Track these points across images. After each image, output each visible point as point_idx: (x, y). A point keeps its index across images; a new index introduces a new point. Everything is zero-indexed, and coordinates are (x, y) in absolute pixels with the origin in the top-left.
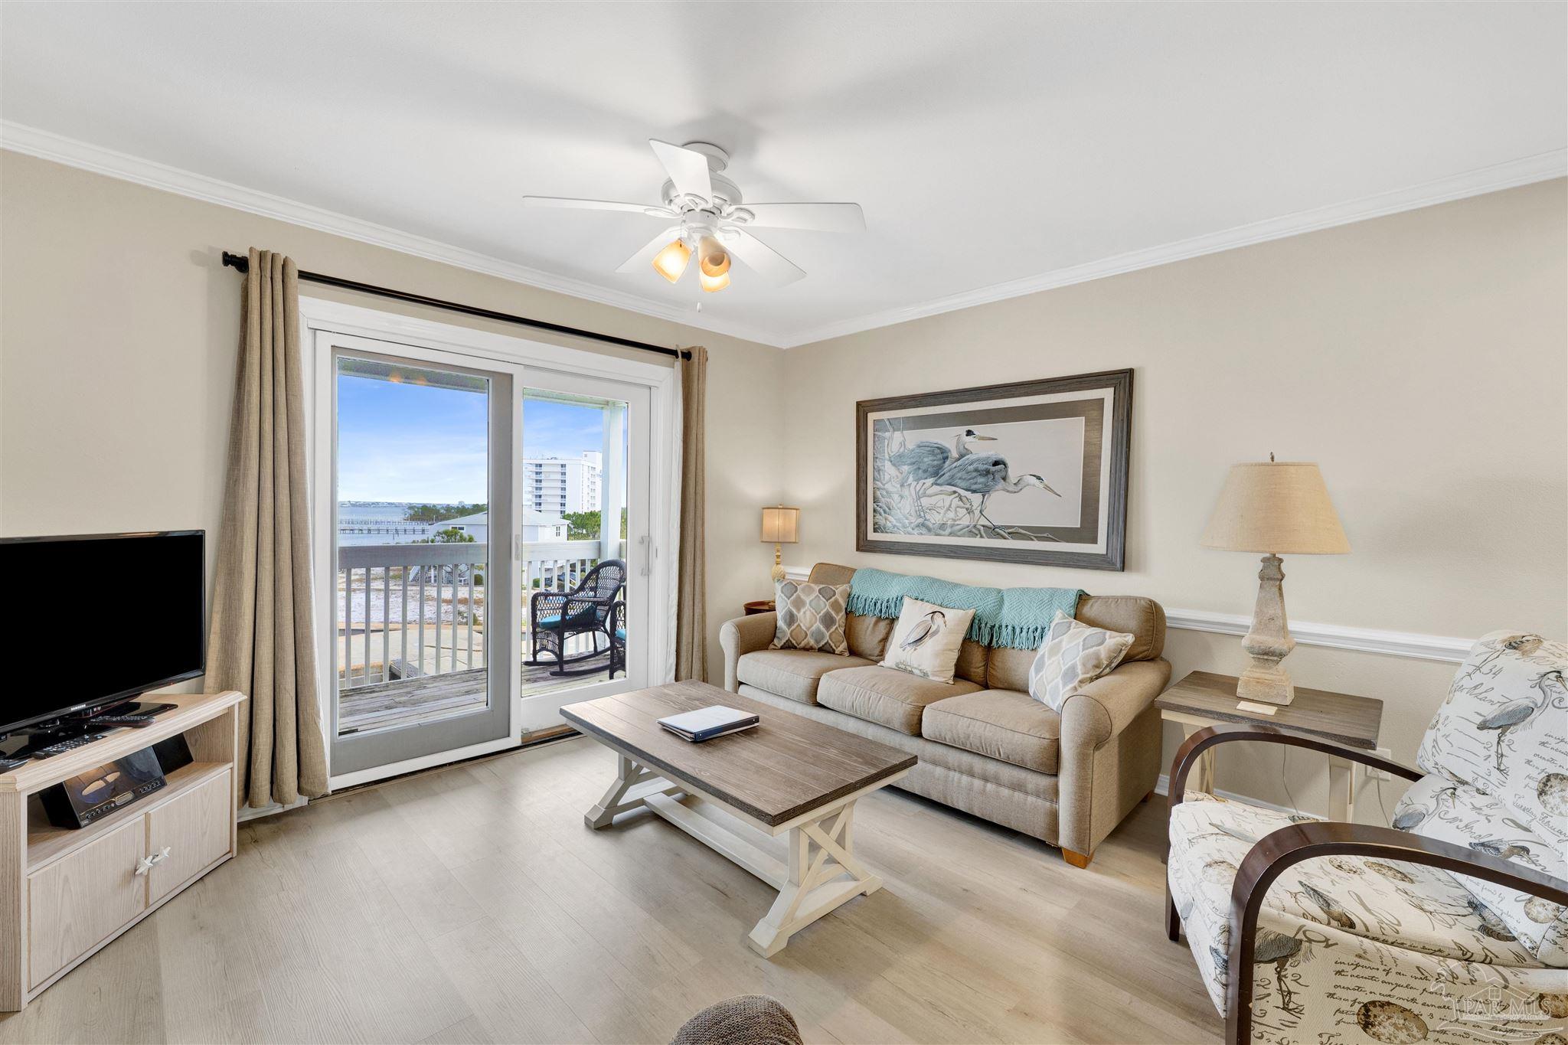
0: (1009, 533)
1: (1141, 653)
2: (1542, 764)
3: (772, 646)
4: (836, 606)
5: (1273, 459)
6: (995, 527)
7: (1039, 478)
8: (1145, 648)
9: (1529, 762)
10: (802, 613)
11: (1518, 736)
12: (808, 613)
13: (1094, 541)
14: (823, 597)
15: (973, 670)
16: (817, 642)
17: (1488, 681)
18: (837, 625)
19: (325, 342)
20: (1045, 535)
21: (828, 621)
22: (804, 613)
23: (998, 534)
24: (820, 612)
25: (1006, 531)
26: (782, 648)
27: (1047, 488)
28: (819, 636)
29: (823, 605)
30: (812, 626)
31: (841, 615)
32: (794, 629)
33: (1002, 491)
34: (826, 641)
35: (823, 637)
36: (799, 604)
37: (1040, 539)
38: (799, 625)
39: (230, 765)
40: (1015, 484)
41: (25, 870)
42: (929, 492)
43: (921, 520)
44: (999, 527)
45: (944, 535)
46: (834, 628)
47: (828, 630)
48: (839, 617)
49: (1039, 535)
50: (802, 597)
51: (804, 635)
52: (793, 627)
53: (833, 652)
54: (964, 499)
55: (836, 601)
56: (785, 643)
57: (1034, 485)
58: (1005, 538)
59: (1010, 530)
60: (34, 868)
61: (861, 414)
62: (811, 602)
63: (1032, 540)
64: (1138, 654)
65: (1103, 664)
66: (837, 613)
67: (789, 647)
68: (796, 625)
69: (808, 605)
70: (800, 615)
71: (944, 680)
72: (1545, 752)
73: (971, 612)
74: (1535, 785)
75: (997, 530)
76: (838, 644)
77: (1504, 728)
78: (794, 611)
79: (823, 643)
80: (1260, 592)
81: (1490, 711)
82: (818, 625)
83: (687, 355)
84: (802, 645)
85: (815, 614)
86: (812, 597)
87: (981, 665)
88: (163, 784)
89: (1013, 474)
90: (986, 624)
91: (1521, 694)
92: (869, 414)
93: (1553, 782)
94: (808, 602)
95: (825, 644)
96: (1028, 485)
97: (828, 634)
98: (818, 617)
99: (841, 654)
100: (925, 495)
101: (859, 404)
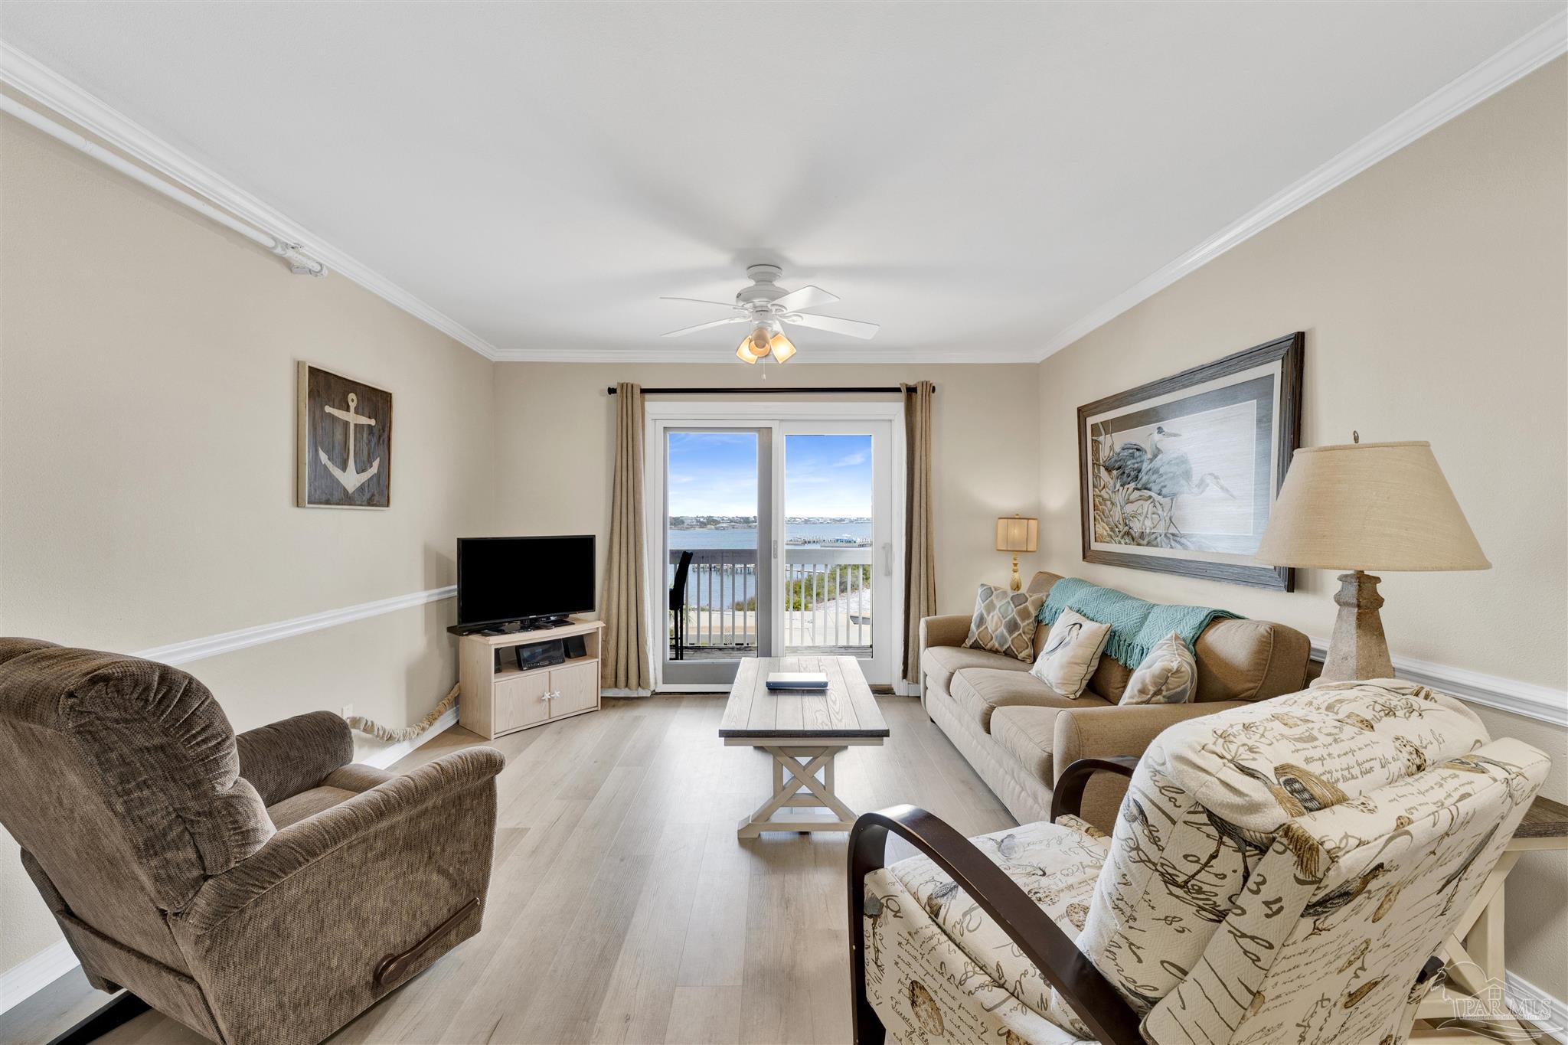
1: (1247, 690)
3: (964, 645)
4: (1024, 614)
5: (1356, 439)
8: (1252, 685)
10: (990, 617)
12: (996, 618)
14: (1013, 603)
15: (1111, 690)
16: (1001, 645)
18: (1021, 631)
19: (661, 425)
21: (1013, 627)
22: (993, 617)
24: (1006, 617)
26: (971, 647)
27: (1224, 488)
28: (1003, 640)
29: (1010, 611)
30: (997, 630)
31: (1027, 622)
32: (982, 631)
34: (1008, 645)
35: (1006, 641)
36: (990, 608)
38: (987, 627)
39: (597, 660)
40: (1196, 485)
41: (493, 680)
42: (1132, 497)
43: (1126, 528)
45: (1143, 545)
46: (1017, 633)
47: (1010, 635)
48: (1025, 624)
50: (995, 602)
51: (990, 638)
52: (981, 629)
53: (1016, 658)
54: (1157, 505)
55: (1026, 609)
56: (973, 643)
60: (497, 680)
61: (1081, 418)
62: (1000, 607)
64: (1243, 692)
65: (1149, 690)
66: (1023, 620)
67: (976, 647)
68: (984, 627)
69: (997, 609)
70: (989, 619)
71: (1064, 693)
73: (1105, 627)
76: (1020, 650)
78: (985, 615)
79: (1005, 647)
80: (1337, 621)
82: (1003, 630)
83: (911, 391)
84: (989, 646)
85: (1002, 618)
86: (1004, 602)
87: (1119, 686)
88: (564, 661)
90: (1125, 641)
92: (1087, 419)
94: (998, 607)
95: (1008, 648)
96: (1207, 486)
97: (1010, 639)
98: (1004, 622)
99: (1023, 661)
100: (1129, 502)
101: (1079, 410)
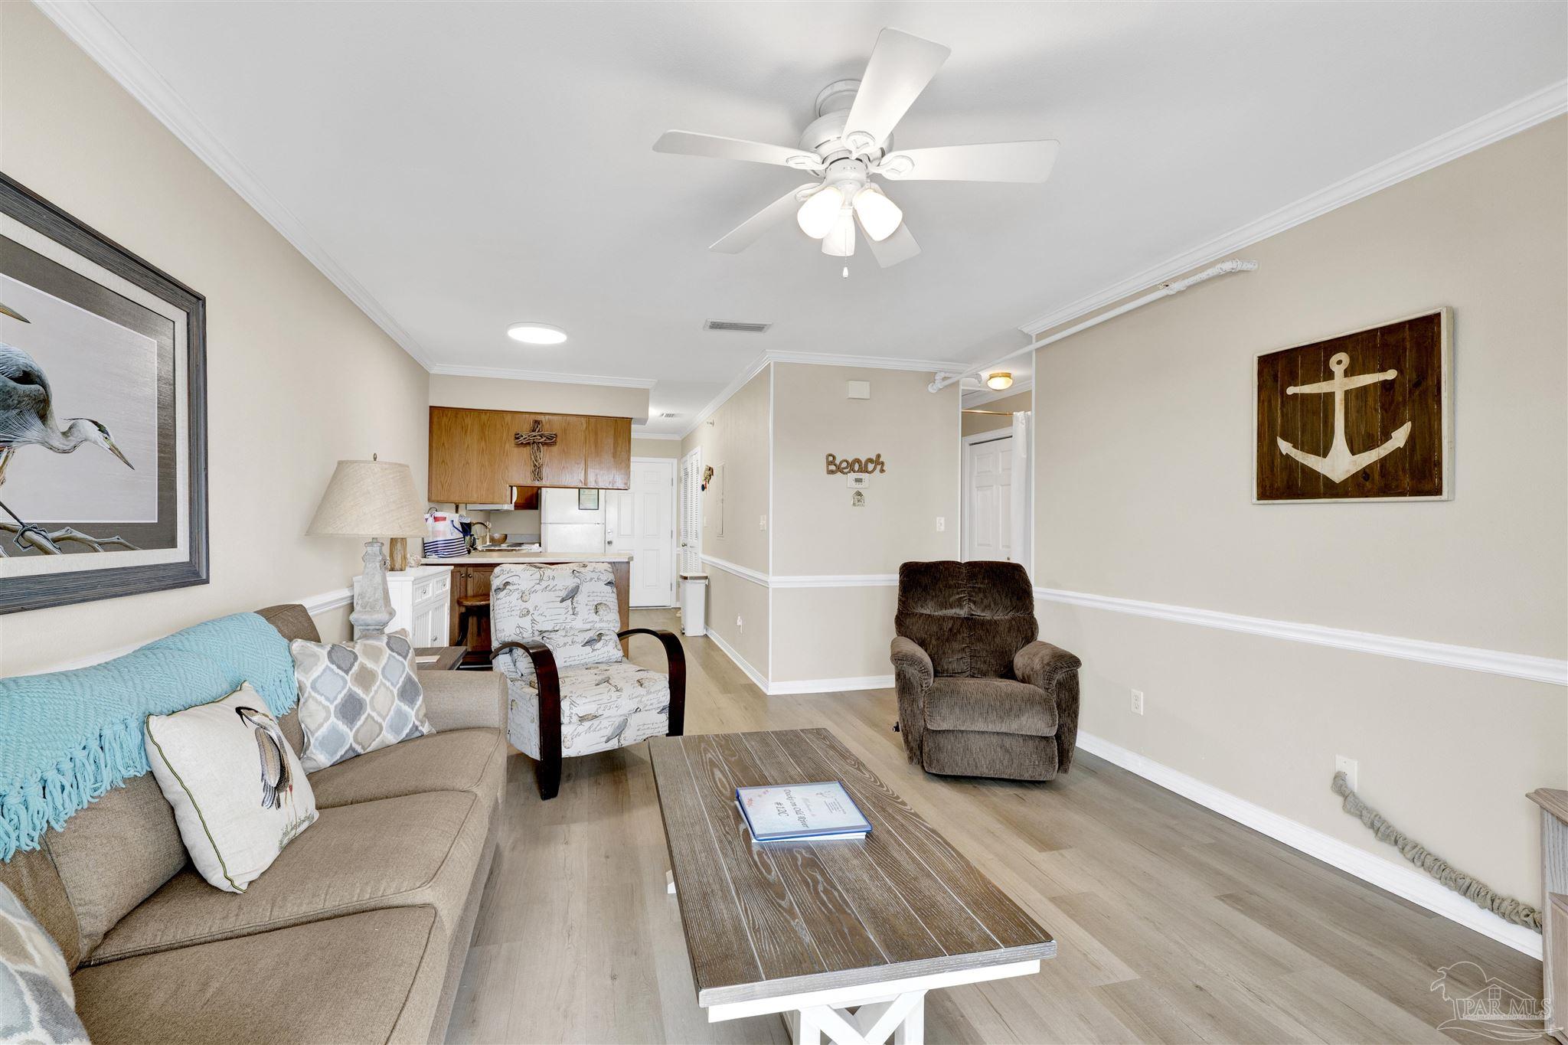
0: (55, 541)
2: (591, 603)
6: (26, 528)
7: (101, 429)
9: (587, 605)
11: (579, 598)
13: (172, 543)
17: (552, 583)
20: (114, 539)
23: (33, 543)
25: (50, 535)
27: (114, 449)
33: (39, 447)
37: (108, 547)
40: (64, 434)
44: (33, 528)
49: (106, 540)
57: (95, 442)
58: (47, 552)
59: (57, 534)
63: (96, 551)
72: (591, 598)
74: (593, 611)
75: (28, 533)
77: (572, 597)
81: (563, 594)
89: (61, 411)
91: (571, 583)
93: (598, 607)
96: (86, 440)
